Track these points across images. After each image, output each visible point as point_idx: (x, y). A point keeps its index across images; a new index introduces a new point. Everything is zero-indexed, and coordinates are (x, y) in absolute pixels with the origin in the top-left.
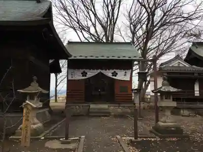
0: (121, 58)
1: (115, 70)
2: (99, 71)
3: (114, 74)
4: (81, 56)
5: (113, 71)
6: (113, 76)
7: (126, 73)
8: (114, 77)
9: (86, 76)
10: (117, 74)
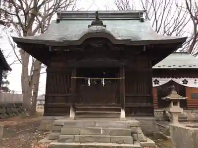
0: (192, 67)
1: (185, 78)
2: (170, 79)
3: (185, 82)
4: (164, 66)
5: (183, 79)
6: (184, 83)
7: (196, 80)
8: (185, 85)
9: (158, 84)
10: (187, 82)
